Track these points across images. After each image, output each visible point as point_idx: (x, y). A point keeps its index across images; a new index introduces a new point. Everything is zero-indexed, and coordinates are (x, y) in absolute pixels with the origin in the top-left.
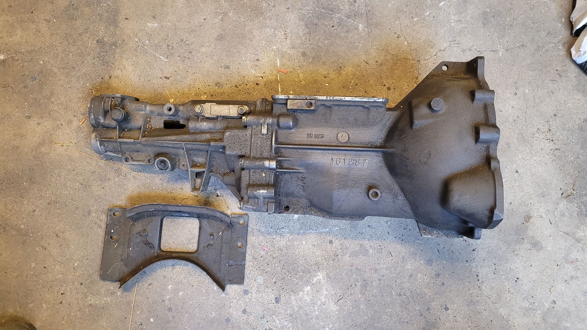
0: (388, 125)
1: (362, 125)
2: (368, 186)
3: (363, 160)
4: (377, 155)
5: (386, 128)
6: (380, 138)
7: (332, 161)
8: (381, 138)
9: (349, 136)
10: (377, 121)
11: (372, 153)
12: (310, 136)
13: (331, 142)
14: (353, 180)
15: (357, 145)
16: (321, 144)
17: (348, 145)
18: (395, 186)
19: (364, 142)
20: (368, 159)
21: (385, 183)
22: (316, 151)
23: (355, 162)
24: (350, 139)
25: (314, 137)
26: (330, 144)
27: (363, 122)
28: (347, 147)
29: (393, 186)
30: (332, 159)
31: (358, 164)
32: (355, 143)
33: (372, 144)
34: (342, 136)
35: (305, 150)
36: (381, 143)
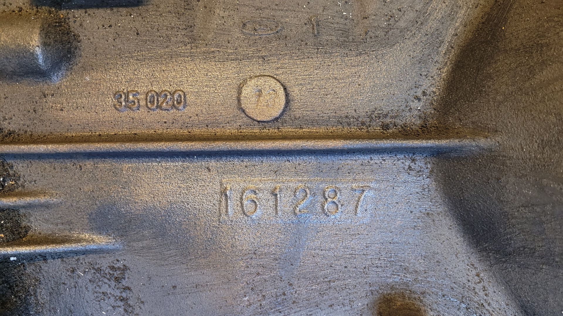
0: (448, 38)
1: (343, 45)
2: (377, 296)
3: (352, 189)
4: (410, 167)
5: (443, 49)
6: (419, 94)
7: (223, 202)
8: (424, 94)
9: (287, 95)
10: (402, 24)
11: (389, 161)
12: (127, 100)
13: (216, 123)
14: (316, 278)
15: (322, 130)
16: (175, 130)
17: (287, 129)
18: (491, 294)
19: (352, 113)
20: (372, 185)
21: (447, 282)
22: (154, 164)
23: (320, 199)
24: (295, 105)
25: (143, 103)
26: (211, 130)
27: (345, 32)
28: (285, 138)
29: (482, 293)
30: (223, 193)
31: (332, 207)
32: (313, 122)
33: (388, 120)
34: (260, 96)
35: (109, 160)
36: (424, 118)
